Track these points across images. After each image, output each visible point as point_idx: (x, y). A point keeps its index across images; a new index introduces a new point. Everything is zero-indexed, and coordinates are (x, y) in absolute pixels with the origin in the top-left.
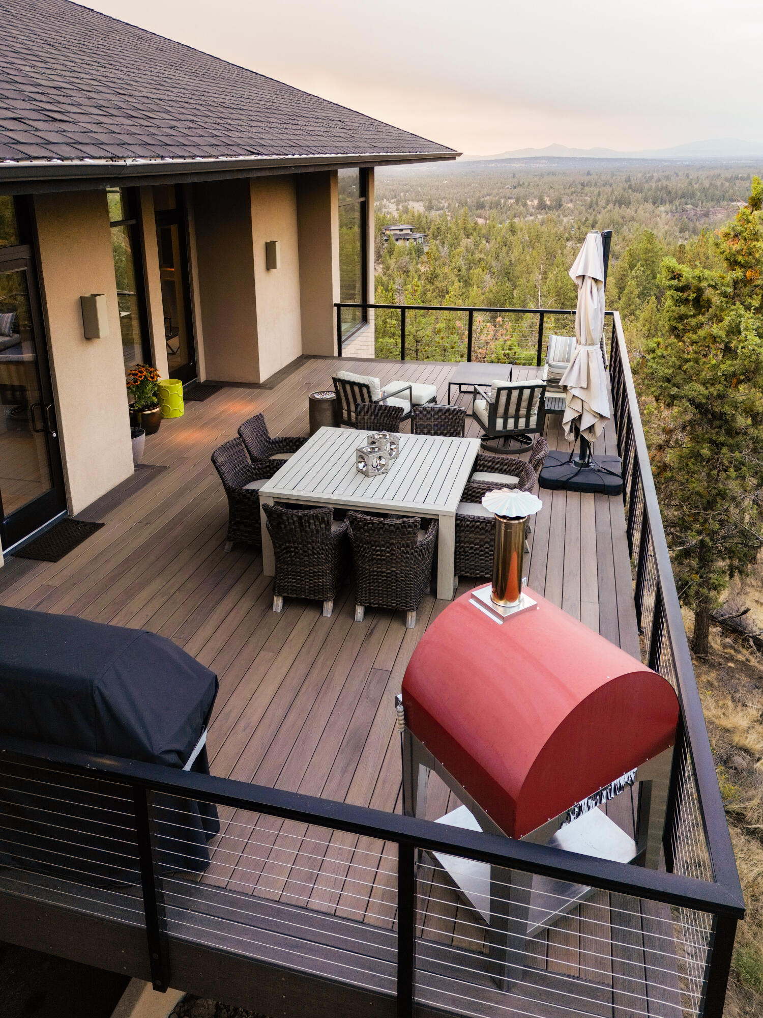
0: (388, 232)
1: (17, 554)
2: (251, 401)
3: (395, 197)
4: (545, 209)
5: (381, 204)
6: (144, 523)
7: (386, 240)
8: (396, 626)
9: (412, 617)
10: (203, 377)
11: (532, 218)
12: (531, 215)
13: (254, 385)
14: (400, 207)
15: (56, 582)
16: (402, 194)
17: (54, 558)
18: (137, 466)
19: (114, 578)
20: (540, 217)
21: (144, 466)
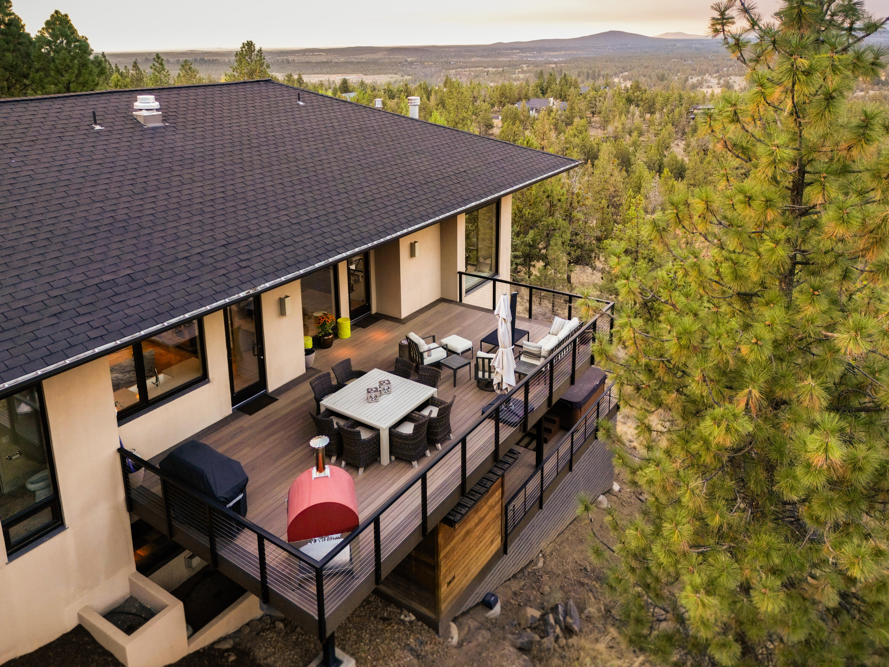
0: (696, 111)
1: (239, 409)
2: (388, 332)
3: (718, 71)
4: (878, 84)
5: (702, 78)
6: (294, 402)
7: (693, 119)
8: (355, 472)
9: (361, 470)
10: (374, 310)
11: (863, 93)
12: (861, 91)
13: (398, 320)
14: (722, 82)
15: (246, 425)
16: (725, 69)
17: (251, 414)
18: (307, 368)
19: (266, 428)
20: (871, 92)
21: (311, 368)
